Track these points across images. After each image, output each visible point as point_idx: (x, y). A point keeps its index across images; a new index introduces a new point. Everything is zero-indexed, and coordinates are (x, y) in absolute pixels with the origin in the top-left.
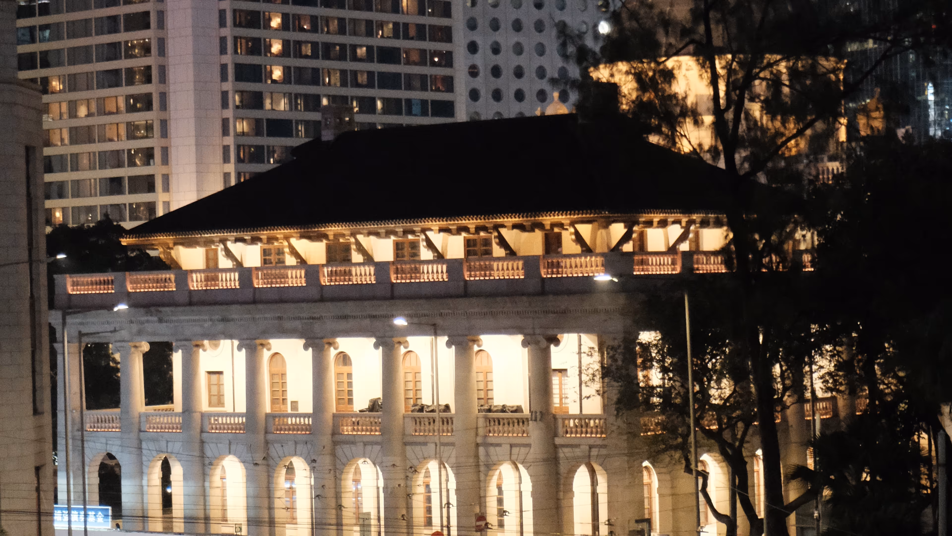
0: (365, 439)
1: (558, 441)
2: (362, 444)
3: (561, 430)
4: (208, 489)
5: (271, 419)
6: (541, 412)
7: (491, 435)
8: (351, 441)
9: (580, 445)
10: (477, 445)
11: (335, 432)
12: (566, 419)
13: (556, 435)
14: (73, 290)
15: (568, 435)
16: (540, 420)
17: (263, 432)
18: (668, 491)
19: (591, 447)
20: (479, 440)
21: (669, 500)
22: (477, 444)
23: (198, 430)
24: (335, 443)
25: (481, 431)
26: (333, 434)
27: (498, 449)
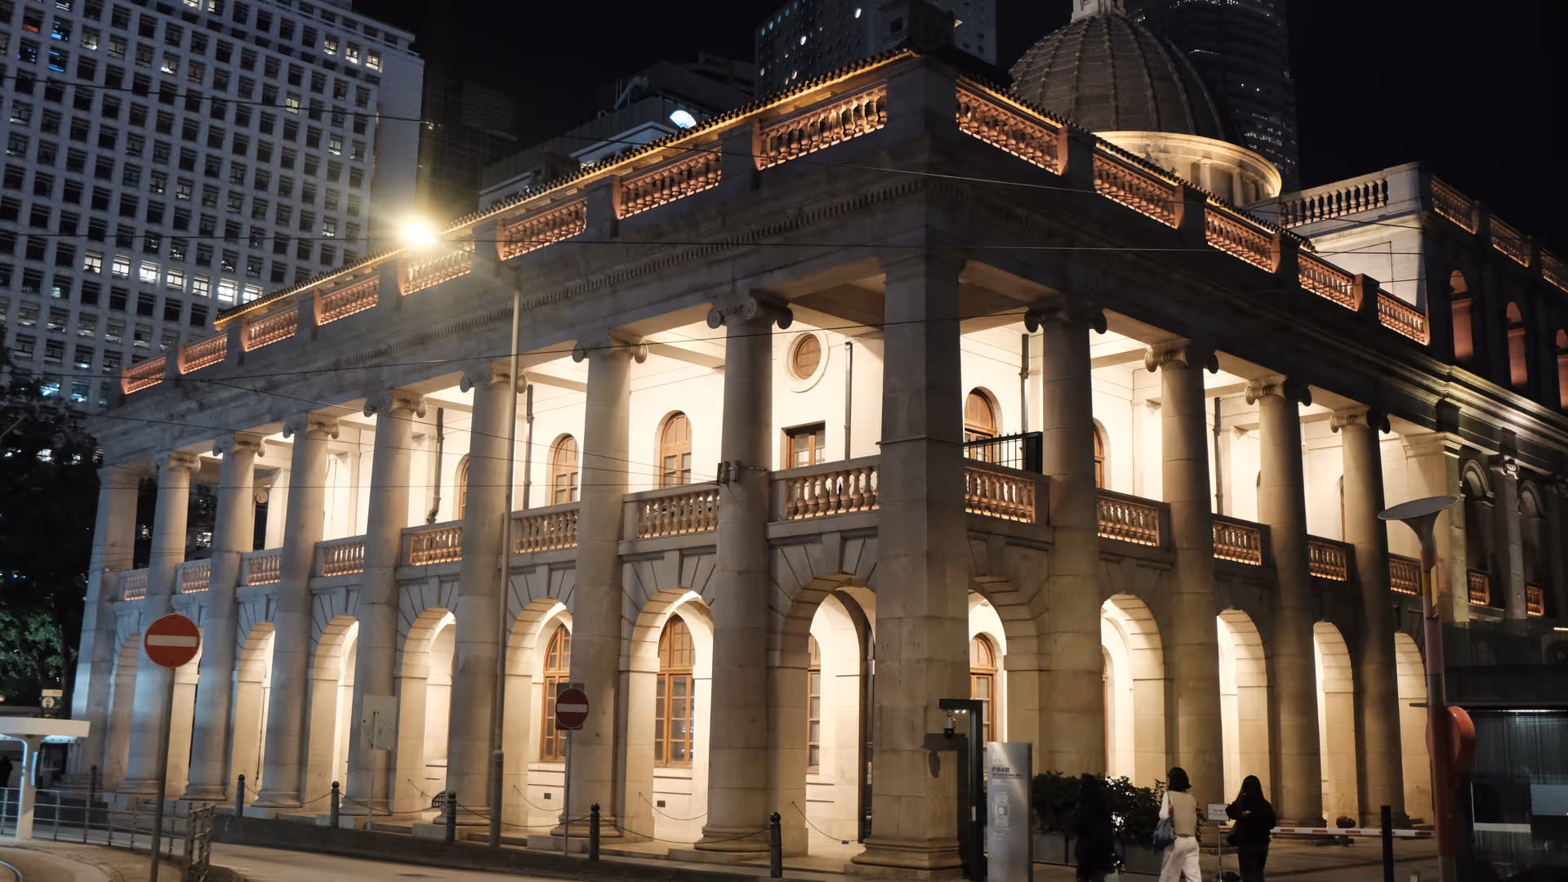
0: (441, 572)
1: (775, 531)
2: (437, 579)
3: (783, 508)
4: (236, 684)
5: (321, 553)
6: (738, 463)
7: (647, 536)
8: (421, 580)
9: (821, 534)
10: (620, 560)
11: (400, 563)
12: (795, 481)
13: (771, 516)
14: (130, 389)
15: (797, 517)
16: (735, 481)
17: (305, 577)
18: (1028, 662)
19: (846, 536)
20: (623, 549)
21: (1032, 681)
22: (620, 557)
23: (233, 582)
24: (399, 584)
25: (629, 532)
26: (397, 567)
27: (657, 564)
